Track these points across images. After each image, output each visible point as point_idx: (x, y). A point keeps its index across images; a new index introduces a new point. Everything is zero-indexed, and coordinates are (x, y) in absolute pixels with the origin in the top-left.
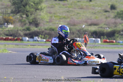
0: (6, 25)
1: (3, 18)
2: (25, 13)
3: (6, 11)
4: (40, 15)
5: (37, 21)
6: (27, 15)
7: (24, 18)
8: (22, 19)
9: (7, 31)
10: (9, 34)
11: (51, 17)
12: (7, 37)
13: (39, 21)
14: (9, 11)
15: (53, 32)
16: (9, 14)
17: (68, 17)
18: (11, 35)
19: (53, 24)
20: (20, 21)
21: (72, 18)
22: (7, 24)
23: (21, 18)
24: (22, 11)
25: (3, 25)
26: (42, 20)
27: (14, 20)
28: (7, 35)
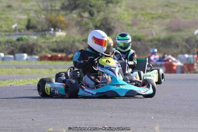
0: (52, 32)
1: (46, 19)
2: (86, 10)
3: (51, 6)
4: (115, 12)
5: (109, 24)
6: (92, 12)
7: (85, 19)
8: (82, 20)
9: (55, 43)
10: (58, 49)
11: (136, 15)
12: (55, 54)
13: (112, 24)
14: (58, 5)
15: (139, 43)
16: (57, 12)
17: (168, 16)
18: (62, 51)
19: (139, 28)
20: (79, 24)
21: (175, 18)
22: (55, 30)
23: (79, 19)
24: (82, 5)
25: (46, 33)
26: (119, 22)
27: (66, 22)
28: (54, 51)
